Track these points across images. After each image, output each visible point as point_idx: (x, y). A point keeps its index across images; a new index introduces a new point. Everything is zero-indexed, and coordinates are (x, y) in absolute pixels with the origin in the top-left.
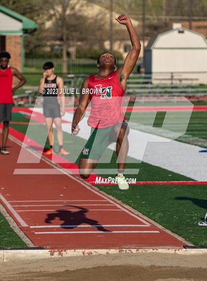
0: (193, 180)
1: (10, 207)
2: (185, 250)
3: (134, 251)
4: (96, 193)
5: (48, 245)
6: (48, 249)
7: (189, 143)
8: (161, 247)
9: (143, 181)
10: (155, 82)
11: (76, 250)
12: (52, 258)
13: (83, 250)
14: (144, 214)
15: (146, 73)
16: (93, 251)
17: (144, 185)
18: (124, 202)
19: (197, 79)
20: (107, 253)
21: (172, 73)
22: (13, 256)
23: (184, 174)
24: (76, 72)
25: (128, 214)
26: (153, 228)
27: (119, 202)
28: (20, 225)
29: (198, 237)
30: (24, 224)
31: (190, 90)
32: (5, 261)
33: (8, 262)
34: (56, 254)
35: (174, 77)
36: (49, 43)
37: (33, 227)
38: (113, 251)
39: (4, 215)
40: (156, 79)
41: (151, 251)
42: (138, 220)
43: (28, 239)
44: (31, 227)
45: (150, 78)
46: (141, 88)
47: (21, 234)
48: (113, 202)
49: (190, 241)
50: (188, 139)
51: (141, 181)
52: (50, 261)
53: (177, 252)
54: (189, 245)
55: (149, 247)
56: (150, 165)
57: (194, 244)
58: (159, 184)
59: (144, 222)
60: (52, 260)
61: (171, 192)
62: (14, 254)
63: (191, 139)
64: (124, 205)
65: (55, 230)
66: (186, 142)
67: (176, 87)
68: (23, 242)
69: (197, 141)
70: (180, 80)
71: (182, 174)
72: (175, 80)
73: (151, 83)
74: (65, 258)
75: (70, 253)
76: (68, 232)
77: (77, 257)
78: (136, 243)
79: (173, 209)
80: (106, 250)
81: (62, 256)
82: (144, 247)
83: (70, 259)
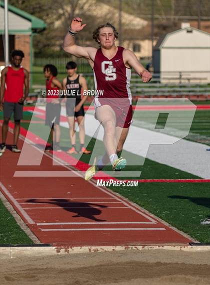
0: (200, 178)
1: (17, 204)
2: (191, 246)
3: (140, 248)
4: (104, 190)
5: (55, 242)
6: (54, 246)
7: (196, 142)
8: (167, 244)
9: (150, 179)
10: (164, 82)
11: (83, 247)
12: (58, 255)
13: (90, 247)
14: (150, 212)
15: (155, 72)
16: (99, 248)
17: (151, 183)
18: (131, 200)
19: (205, 79)
20: (113, 250)
21: (180, 72)
22: (19, 253)
23: (191, 173)
24: (85, 71)
25: (134, 211)
26: (159, 225)
27: (125, 199)
28: (27, 222)
29: (204, 234)
30: (31, 222)
31: (198, 89)
32: (11, 258)
33: (15, 259)
34: (63, 251)
35: (183, 77)
36: (58, 43)
37: (41, 224)
38: (119, 248)
39: (11, 212)
40: (164, 79)
41: (157, 247)
42: (144, 217)
43: (34, 236)
44: (38, 224)
45: (159, 77)
46: (150, 87)
47: (28, 231)
48: (119, 200)
49: (196, 238)
50: (196, 138)
51: (148, 179)
52: (56, 258)
53: (183, 249)
54: (195, 242)
55: (155, 244)
57: (200, 241)
59: (151, 219)
60: (58, 257)
61: (177, 190)
62: (21, 250)
63: (199, 137)
64: (130, 203)
65: (62, 227)
66: (193, 141)
67: (184, 87)
68: (29, 238)
69: (205, 139)
70: (189, 79)
71: (189, 172)
72: (184, 79)
73: (160, 82)
74: (71, 255)
75: (76, 250)
76: (75, 230)
77: (83, 254)
78: (142, 240)
79: (180, 207)
80: (112, 247)
81: (68, 253)
82: (149, 245)
83: (77, 255)
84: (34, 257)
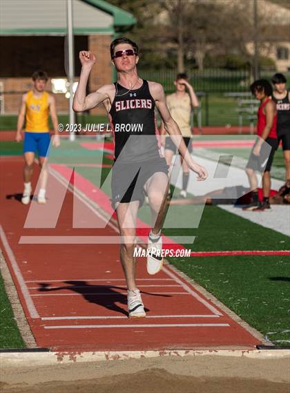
1: (24, 289)
2: (258, 351)
3: (182, 353)
5: (57, 345)
6: (55, 351)
8: (222, 347)
11: (96, 353)
12: (59, 364)
13: (107, 353)
14: (219, 300)
16: (120, 353)
17: (238, 257)
18: (197, 282)
20: (142, 356)
25: (194, 298)
26: (224, 319)
27: (190, 281)
28: (29, 316)
34: (66, 358)
37: (46, 319)
38: (151, 354)
39: (12, 301)
41: (207, 353)
42: (205, 307)
43: (31, 336)
44: (43, 319)
47: (24, 329)
48: (180, 282)
49: (270, 338)
51: (235, 250)
53: (245, 354)
54: (266, 344)
55: (204, 348)
56: (261, 227)
58: (259, 255)
59: (215, 310)
60: (59, 367)
61: (272, 267)
62: (5, 357)
64: (194, 286)
65: (76, 323)
68: (22, 341)
74: (79, 364)
75: (87, 357)
76: (94, 326)
77: (97, 363)
78: (187, 342)
79: (267, 292)
80: (140, 352)
81: (75, 361)
82: (196, 348)
83: (86, 365)
84: (24, 367)
